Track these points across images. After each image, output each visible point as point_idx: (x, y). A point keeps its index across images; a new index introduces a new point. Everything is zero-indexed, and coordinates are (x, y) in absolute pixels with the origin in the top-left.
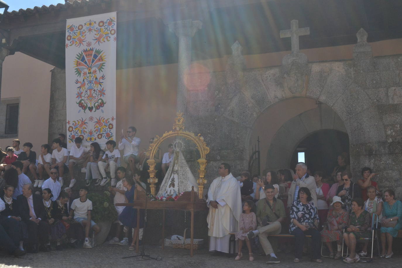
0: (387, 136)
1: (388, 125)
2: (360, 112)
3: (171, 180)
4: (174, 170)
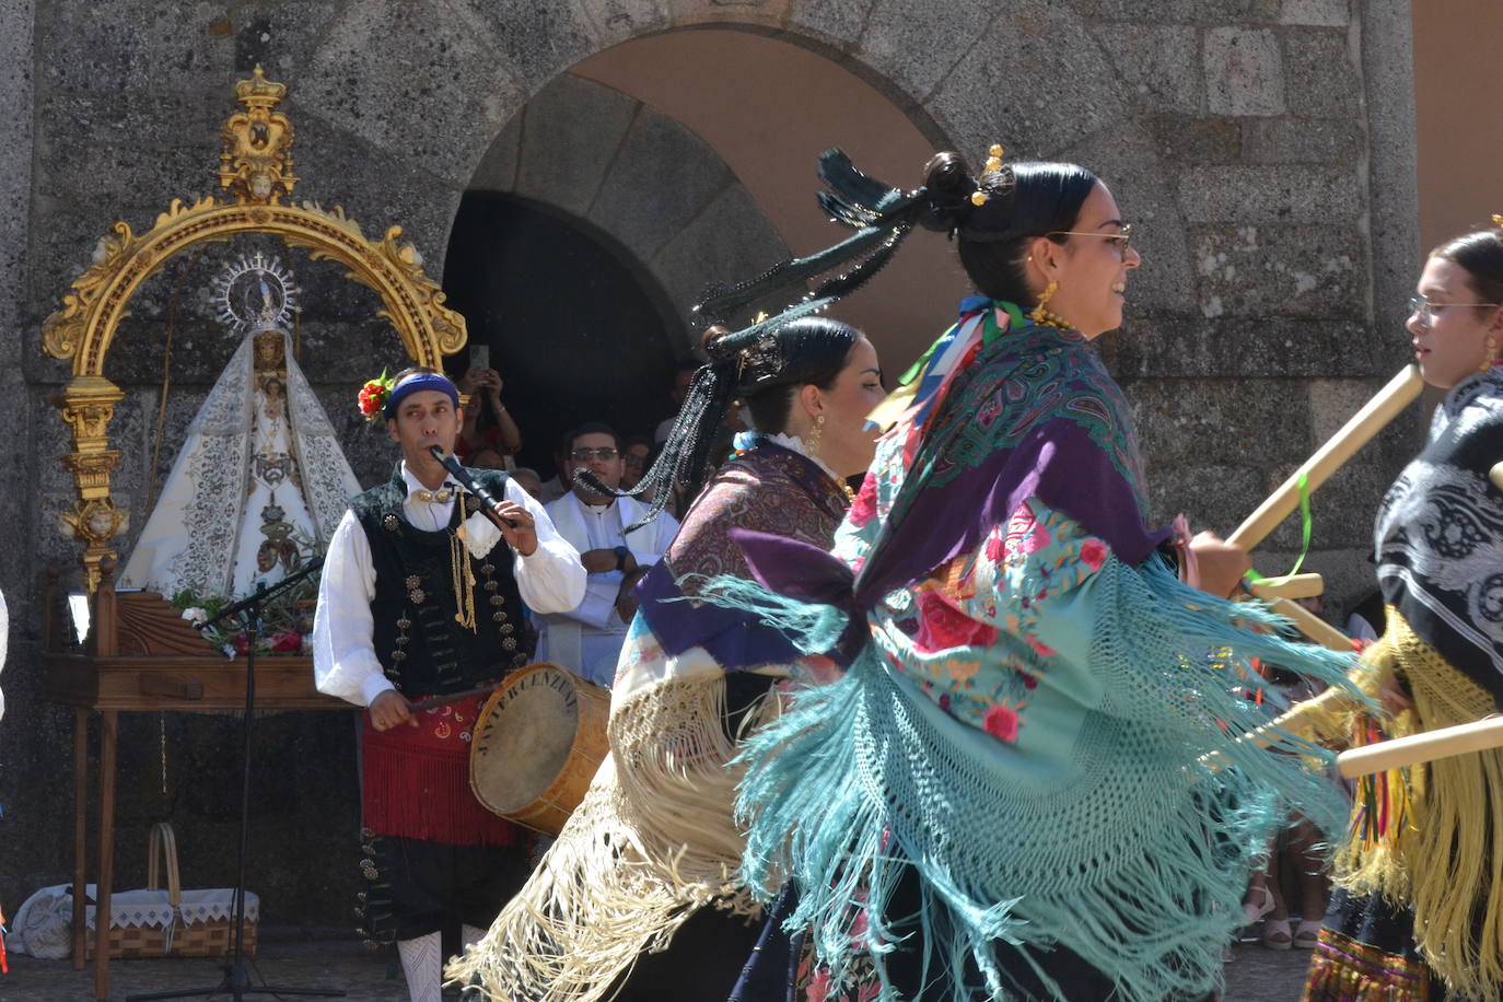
0: (1200, 283)
1: (1202, 226)
2: (1072, 146)
3: (261, 522)
4: (266, 453)
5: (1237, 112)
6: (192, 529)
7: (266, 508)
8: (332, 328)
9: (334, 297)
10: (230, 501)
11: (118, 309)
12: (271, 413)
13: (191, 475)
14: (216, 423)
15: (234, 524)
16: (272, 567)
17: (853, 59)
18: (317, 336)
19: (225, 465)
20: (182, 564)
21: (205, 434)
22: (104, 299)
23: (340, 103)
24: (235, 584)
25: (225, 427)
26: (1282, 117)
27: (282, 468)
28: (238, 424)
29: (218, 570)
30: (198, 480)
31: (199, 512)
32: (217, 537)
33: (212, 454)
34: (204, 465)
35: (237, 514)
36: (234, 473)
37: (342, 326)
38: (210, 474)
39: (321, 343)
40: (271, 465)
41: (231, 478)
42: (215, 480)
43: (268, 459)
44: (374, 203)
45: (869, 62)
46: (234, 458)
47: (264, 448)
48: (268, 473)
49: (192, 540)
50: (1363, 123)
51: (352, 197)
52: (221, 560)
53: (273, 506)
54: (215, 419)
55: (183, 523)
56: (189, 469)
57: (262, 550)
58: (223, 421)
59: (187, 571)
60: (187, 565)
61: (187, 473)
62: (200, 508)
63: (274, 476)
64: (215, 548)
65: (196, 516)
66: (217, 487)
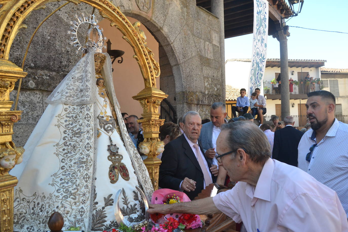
0: (205, 87)
1: (205, 77)
2: (191, 58)
3: (108, 154)
4: (103, 115)
6: (61, 158)
7: (109, 146)
8: (51, 73)
10: (87, 141)
11: (21, 20)
12: (102, 95)
13: (59, 126)
14: (71, 99)
15: (92, 155)
16: (117, 180)
17: (160, 31)
19: (81, 121)
20: (58, 180)
21: (65, 104)
22: (12, 11)
23: (55, 5)
24: (97, 192)
25: (78, 100)
26: (213, 60)
27: (112, 124)
28: (88, 99)
29: (85, 184)
30: (63, 129)
31: (66, 148)
32: (81, 162)
33: (71, 115)
34: (66, 121)
35: (92, 150)
36: (88, 125)
38: (71, 126)
40: (107, 123)
41: (86, 128)
42: (75, 129)
43: (105, 118)
44: (64, 38)
45: (163, 33)
46: (87, 117)
47: (101, 112)
48: (106, 127)
49: (63, 164)
50: (221, 63)
51: (57, 34)
52: (86, 178)
53: (112, 144)
54: (70, 96)
55: (54, 153)
56: (57, 124)
57: (111, 171)
58: (75, 98)
59: (63, 183)
60: (61, 179)
61: (55, 125)
62: (65, 145)
63: (109, 128)
64: (81, 169)
65: (64, 150)
66: (77, 134)
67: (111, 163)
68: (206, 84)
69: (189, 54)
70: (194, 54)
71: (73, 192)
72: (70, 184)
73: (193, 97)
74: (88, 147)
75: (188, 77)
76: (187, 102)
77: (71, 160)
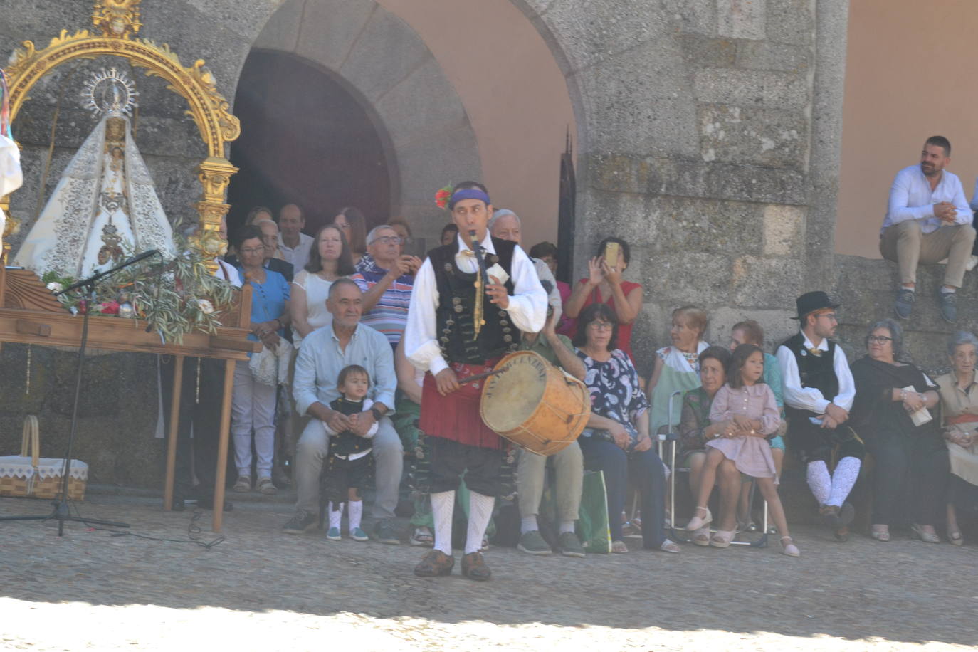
0: (702, 140)
1: (707, 104)
2: (631, 48)
3: (102, 233)
4: (109, 192)
5: (735, 36)
6: (59, 235)
7: (106, 226)
8: (163, 121)
9: (166, 102)
10: (84, 219)
11: (22, 94)
12: (114, 168)
13: (61, 201)
14: (79, 171)
15: (85, 234)
16: (106, 262)
18: (153, 125)
19: (83, 197)
20: (51, 256)
21: (72, 177)
22: (14, 88)
24: (83, 270)
25: (85, 174)
26: (763, 41)
27: (117, 202)
28: (92, 173)
29: (73, 261)
30: (65, 205)
31: (64, 225)
32: (74, 241)
33: (75, 190)
34: (70, 196)
35: (87, 228)
36: (88, 202)
37: (169, 121)
38: (73, 202)
39: (156, 130)
40: (111, 200)
41: (86, 206)
42: (76, 206)
43: (109, 195)
46: (89, 194)
47: (108, 189)
48: (109, 205)
49: (59, 242)
50: (813, 49)
52: (75, 255)
53: (110, 225)
54: (79, 169)
55: (54, 230)
56: (60, 198)
57: (101, 252)
58: (84, 170)
59: (54, 260)
60: (54, 256)
61: (59, 200)
62: (65, 222)
63: (112, 207)
64: (72, 247)
65: (63, 227)
66: (77, 210)
67: (104, 244)
68: (709, 129)
69: (621, 38)
70: (647, 34)
71: (61, 268)
72: (60, 261)
73: (628, 170)
74: (83, 225)
75: (609, 108)
76: (593, 187)
77: (66, 238)
